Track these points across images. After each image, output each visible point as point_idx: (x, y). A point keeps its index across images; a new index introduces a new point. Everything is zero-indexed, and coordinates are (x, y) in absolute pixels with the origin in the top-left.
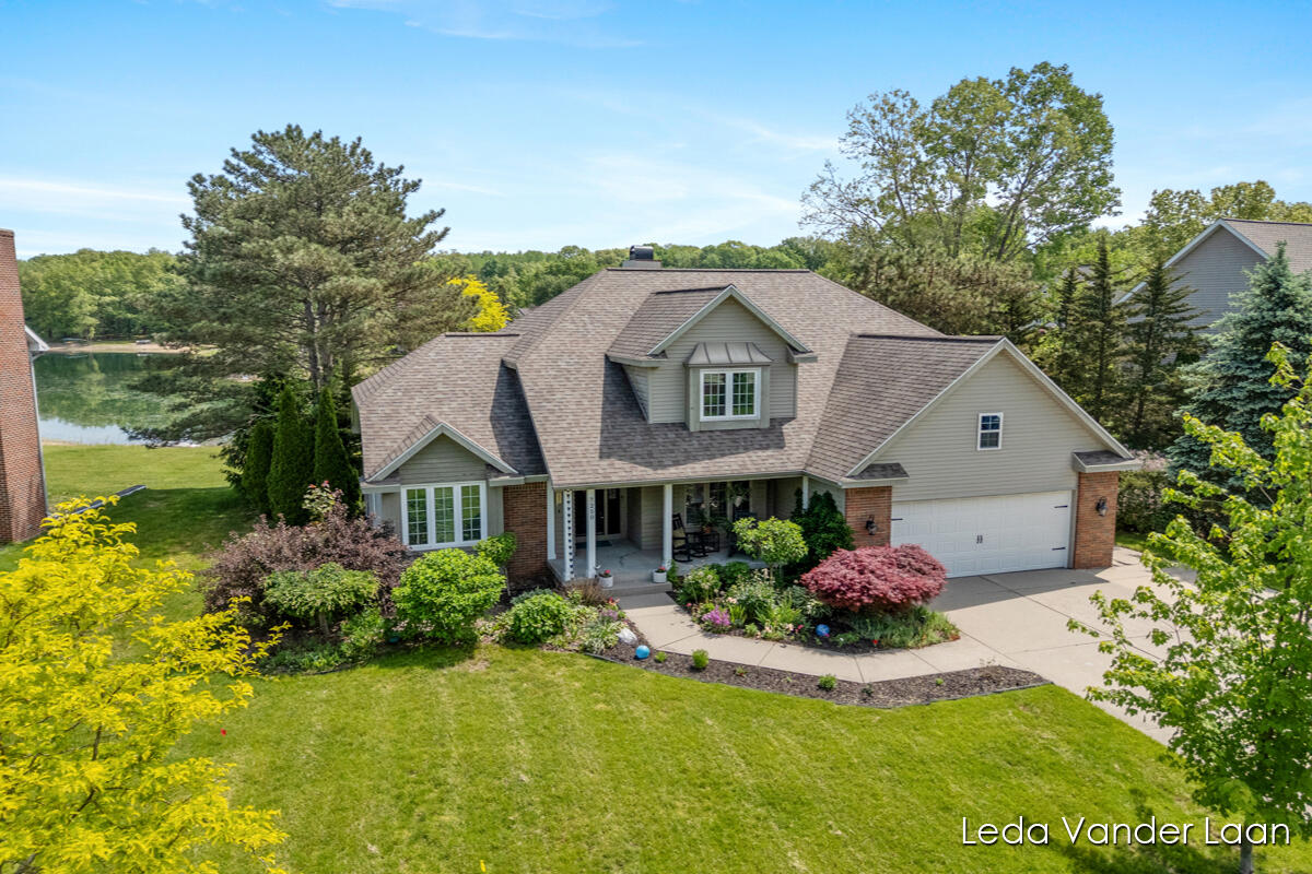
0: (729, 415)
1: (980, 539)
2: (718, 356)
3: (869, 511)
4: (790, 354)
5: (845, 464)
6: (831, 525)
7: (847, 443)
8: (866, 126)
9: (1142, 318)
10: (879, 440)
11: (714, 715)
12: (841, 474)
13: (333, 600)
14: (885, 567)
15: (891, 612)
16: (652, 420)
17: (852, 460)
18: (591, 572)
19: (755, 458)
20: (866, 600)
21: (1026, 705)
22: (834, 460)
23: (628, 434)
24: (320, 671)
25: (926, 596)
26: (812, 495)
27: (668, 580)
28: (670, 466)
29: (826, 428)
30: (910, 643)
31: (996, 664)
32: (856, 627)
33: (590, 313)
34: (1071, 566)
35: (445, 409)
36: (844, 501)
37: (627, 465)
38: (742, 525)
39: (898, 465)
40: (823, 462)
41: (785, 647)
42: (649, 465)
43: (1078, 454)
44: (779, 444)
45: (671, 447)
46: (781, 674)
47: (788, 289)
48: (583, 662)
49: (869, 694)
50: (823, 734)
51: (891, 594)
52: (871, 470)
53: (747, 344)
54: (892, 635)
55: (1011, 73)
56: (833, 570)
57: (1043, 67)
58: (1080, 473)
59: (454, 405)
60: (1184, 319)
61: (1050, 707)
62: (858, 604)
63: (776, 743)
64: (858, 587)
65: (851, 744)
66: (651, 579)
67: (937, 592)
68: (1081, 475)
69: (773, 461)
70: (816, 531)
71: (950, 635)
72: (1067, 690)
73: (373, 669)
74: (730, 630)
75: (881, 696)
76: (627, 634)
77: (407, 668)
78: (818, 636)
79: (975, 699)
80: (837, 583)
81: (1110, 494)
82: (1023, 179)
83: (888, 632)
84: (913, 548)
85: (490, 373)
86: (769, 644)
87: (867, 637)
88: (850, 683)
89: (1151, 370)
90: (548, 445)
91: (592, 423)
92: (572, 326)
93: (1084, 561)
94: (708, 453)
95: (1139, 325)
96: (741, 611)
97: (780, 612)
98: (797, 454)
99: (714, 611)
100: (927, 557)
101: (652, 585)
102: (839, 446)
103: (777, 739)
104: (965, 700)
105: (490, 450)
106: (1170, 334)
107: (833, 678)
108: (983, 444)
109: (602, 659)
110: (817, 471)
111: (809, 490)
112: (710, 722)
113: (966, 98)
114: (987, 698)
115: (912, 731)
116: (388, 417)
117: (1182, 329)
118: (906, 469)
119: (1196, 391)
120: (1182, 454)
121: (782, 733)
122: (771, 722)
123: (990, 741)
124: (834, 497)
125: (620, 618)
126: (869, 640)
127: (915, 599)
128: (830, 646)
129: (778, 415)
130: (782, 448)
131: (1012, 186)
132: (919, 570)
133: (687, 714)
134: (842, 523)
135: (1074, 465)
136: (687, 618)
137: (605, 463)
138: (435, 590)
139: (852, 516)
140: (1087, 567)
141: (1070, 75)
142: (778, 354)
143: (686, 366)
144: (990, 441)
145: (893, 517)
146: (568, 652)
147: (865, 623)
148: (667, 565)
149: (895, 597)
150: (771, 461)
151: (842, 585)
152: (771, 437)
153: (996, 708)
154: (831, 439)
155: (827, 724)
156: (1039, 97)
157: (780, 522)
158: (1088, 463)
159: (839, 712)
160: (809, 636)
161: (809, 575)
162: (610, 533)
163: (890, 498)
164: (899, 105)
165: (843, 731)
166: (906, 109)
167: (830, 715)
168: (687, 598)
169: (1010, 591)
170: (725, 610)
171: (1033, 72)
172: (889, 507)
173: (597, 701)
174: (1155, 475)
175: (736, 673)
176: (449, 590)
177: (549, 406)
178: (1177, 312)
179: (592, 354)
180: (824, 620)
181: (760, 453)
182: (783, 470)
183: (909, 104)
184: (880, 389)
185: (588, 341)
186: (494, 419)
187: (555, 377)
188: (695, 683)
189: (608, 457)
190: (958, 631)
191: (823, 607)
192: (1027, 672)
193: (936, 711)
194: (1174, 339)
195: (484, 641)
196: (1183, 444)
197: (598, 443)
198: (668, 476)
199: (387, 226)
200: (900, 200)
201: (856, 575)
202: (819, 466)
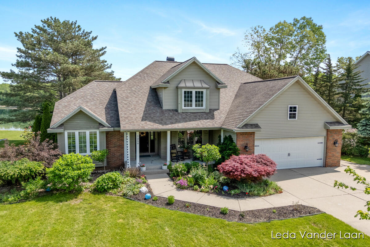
0: (194, 107)
1: (289, 155)
2: (189, 84)
3: (246, 142)
4: (217, 85)
5: (237, 123)
6: (231, 147)
7: (238, 116)
8: (250, 37)
9: (344, 82)
10: (250, 114)
11: (170, 226)
12: (235, 127)
13: (19, 173)
14: (251, 162)
15: (254, 181)
16: (164, 108)
17: (239, 122)
18: (138, 165)
19: (202, 122)
20: (243, 175)
21: (314, 223)
22: (232, 123)
23: (154, 113)
24: (10, 203)
25: (268, 174)
26: (224, 137)
27: (168, 169)
28: (169, 124)
29: (230, 112)
30: (262, 194)
31: (300, 204)
32: (240, 187)
33: (147, 74)
34: (324, 166)
35: (88, 104)
36: (236, 137)
37: (152, 124)
38: (196, 146)
39: (257, 124)
40: (228, 124)
41: (209, 195)
42: (160, 123)
43: (327, 123)
44: (212, 117)
45: (170, 118)
46: (205, 207)
47: (220, 69)
48: (121, 200)
49: (243, 217)
50: (219, 237)
51: (253, 173)
52: (246, 126)
53: (201, 80)
54: (254, 191)
55: (294, 20)
56: (230, 164)
57: (304, 18)
58: (327, 130)
59: (92, 103)
60: (359, 82)
61: (326, 224)
62: (240, 177)
63: (196, 241)
64: (240, 170)
65: (232, 242)
66: (161, 168)
67: (273, 173)
68: (328, 130)
69: (209, 123)
70: (225, 150)
71: (278, 191)
72: (332, 216)
73: (33, 202)
74: (188, 188)
75: (248, 217)
76: (144, 189)
77: (47, 202)
78: (223, 191)
79: (291, 220)
80: (231, 168)
81: (339, 138)
82: (298, 52)
83: (253, 189)
84: (263, 155)
85: (109, 93)
86: (203, 194)
87: (244, 191)
88: (235, 211)
89: (347, 100)
90: (122, 116)
91: (141, 108)
92: (140, 77)
93: (329, 164)
94: (185, 120)
95: (343, 84)
96: (192, 180)
97: (209, 181)
98: (219, 121)
99: (182, 180)
100: (269, 159)
101: (161, 170)
102: (235, 118)
103: (197, 239)
104: (286, 220)
105: (102, 118)
106: (354, 87)
107: (227, 209)
108: (290, 118)
109: (130, 199)
110: (226, 127)
111: (223, 135)
112: (167, 229)
113: (280, 28)
114: (296, 219)
115: (262, 236)
116: (66, 106)
117: (358, 85)
118: (260, 126)
119: (367, 103)
120: (363, 126)
121: (200, 236)
122: (196, 230)
123: (300, 242)
124: (232, 137)
125: (144, 183)
126: (245, 192)
127: (264, 175)
128: (228, 195)
129: (213, 108)
130: (213, 119)
131: (295, 54)
132: (265, 164)
133: (158, 224)
134: (235, 146)
135: (325, 126)
136: (172, 183)
137: (143, 122)
138: (62, 169)
139: (239, 143)
140: (331, 166)
141: (312, 20)
142: (213, 85)
143: (177, 88)
144: (293, 116)
145: (255, 145)
146: (117, 196)
147: (243, 186)
148: (168, 163)
149: (255, 174)
150: (208, 123)
151: (233, 169)
152: (209, 115)
153: (301, 225)
154: (232, 116)
155: (221, 231)
156: (302, 27)
157: (210, 146)
158: (331, 126)
159: (228, 225)
160: (220, 190)
161: (220, 166)
162: (151, 152)
163: (254, 137)
164: (260, 31)
165: (229, 235)
166: (262, 32)
167: (223, 227)
168: (173, 175)
169: (301, 174)
170: (186, 179)
171: (301, 19)
172: (254, 141)
173: (120, 218)
174: (353, 134)
175: (186, 206)
176: (68, 169)
177: (125, 102)
178: (356, 80)
179: (145, 86)
180: (227, 184)
181: (205, 121)
182: (213, 126)
183: (263, 30)
184: (251, 98)
185: (144, 82)
186: (106, 108)
187: (130, 93)
188: (167, 211)
189: (145, 120)
190: (281, 189)
191: (226, 179)
192: (313, 208)
193: (273, 225)
194: (356, 89)
195: (85, 191)
196: (363, 122)
197: (142, 115)
198: (167, 127)
199: (83, 49)
200: (260, 59)
201: (239, 165)
202: (227, 125)
